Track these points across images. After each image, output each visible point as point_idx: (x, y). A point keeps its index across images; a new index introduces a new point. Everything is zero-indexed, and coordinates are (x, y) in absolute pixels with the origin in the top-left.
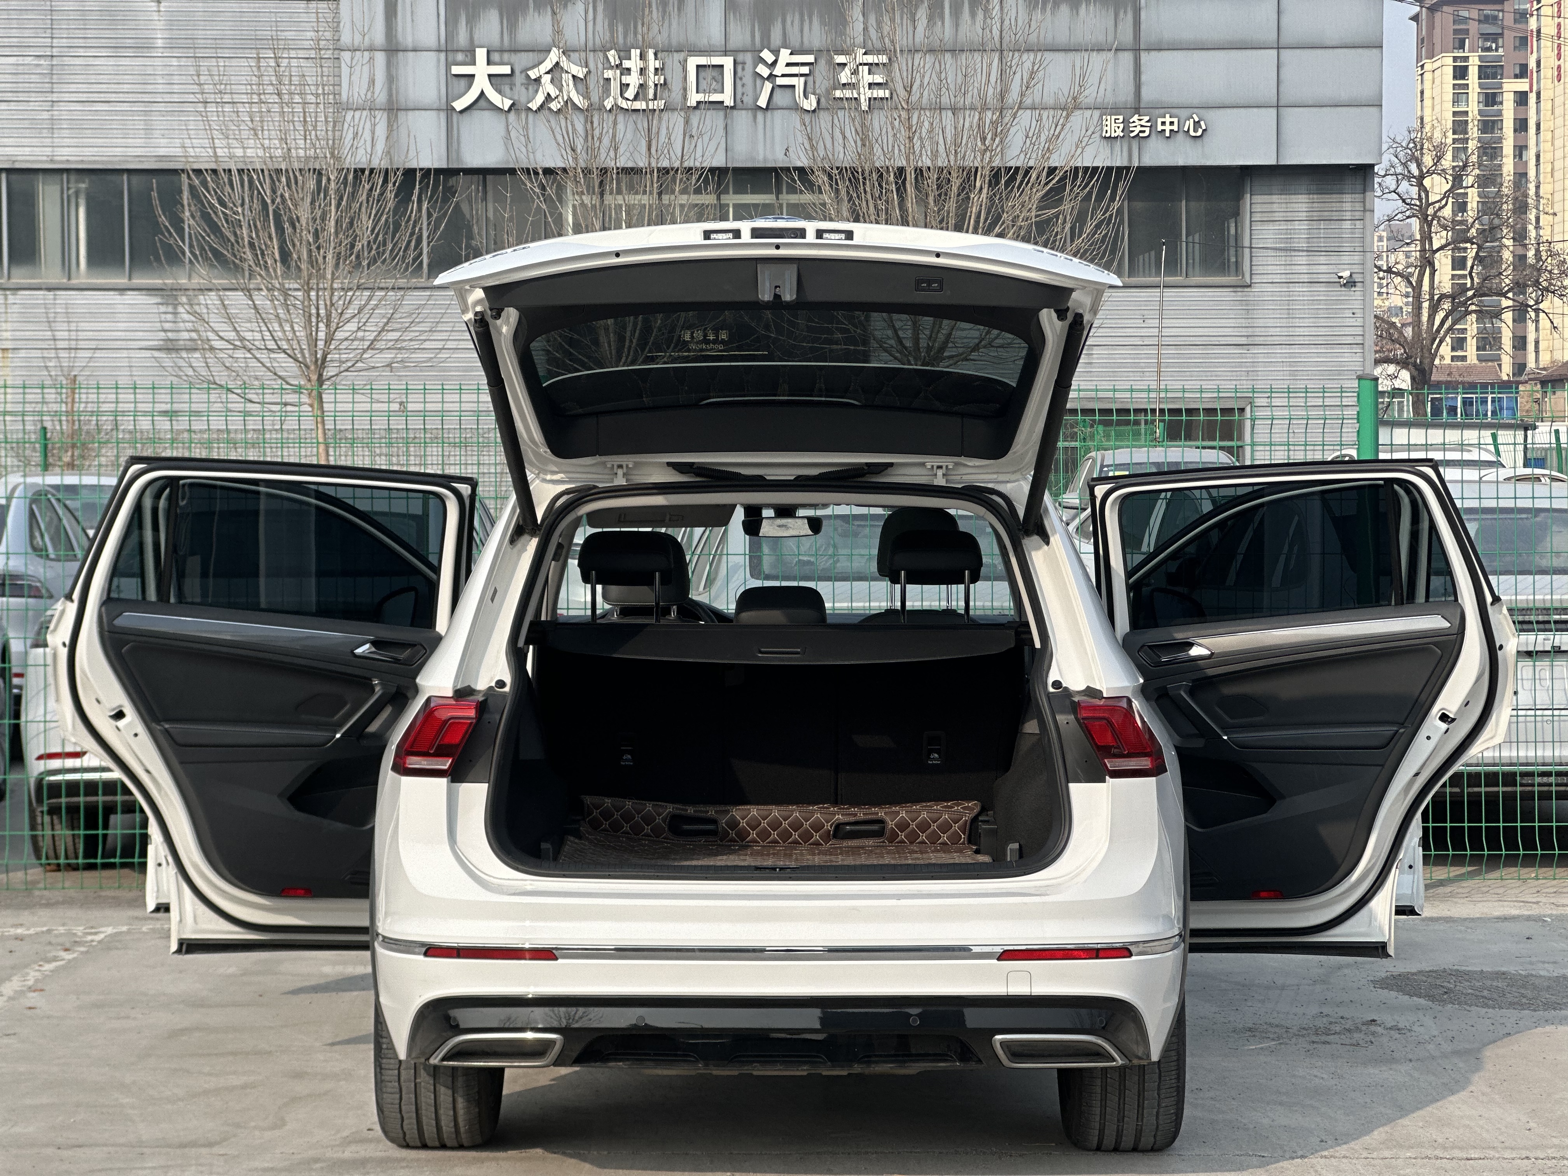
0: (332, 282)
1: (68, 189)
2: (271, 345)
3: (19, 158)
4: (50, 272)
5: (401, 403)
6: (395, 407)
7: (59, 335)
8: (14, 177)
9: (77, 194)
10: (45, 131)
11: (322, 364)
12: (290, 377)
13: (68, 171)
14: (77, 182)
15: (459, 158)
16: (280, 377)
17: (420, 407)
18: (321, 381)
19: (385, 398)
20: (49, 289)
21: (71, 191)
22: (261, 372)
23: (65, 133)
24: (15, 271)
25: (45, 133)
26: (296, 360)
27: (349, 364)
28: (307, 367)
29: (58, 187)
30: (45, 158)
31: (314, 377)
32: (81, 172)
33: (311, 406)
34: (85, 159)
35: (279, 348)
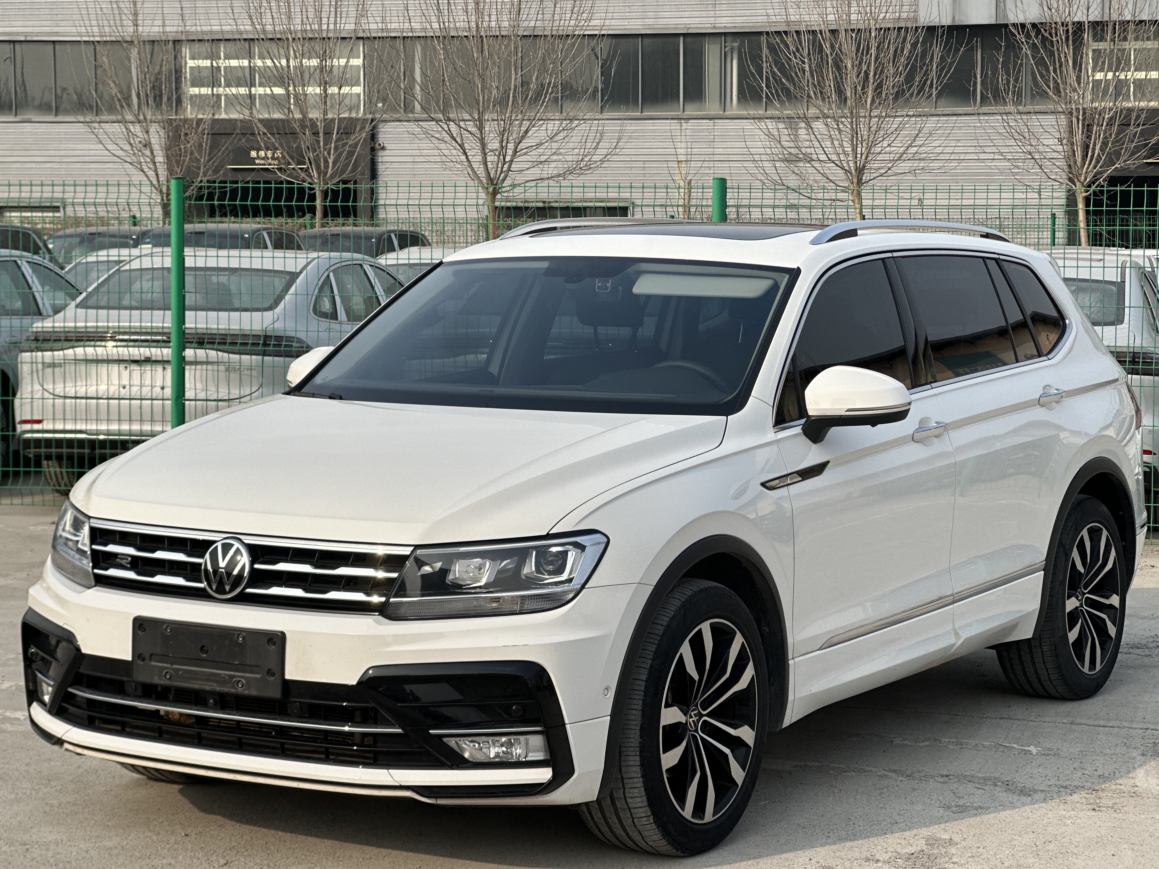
0: (871, 111)
1: (725, 47)
2: (823, 157)
3: (692, 26)
4: (712, 107)
5: (920, 199)
6: (915, 202)
7: (679, 151)
8: (689, 40)
9: (732, 49)
10: (710, 6)
11: (860, 171)
12: (839, 180)
13: (725, 34)
14: (732, 42)
15: (1006, 16)
16: (831, 181)
17: (933, 202)
18: (860, 182)
19: (908, 195)
20: (710, 119)
21: (727, 49)
22: (819, 177)
23: (724, 7)
24: (688, 107)
25: (710, 7)
26: (843, 168)
27: (882, 171)
28: (851, 174)
29: (719, 46)
30: (710, 25)
31: (855, 180)
32: (735, 35)
33: (853, 201)
34: (736, 25)
35: (830, 160)
